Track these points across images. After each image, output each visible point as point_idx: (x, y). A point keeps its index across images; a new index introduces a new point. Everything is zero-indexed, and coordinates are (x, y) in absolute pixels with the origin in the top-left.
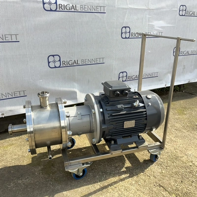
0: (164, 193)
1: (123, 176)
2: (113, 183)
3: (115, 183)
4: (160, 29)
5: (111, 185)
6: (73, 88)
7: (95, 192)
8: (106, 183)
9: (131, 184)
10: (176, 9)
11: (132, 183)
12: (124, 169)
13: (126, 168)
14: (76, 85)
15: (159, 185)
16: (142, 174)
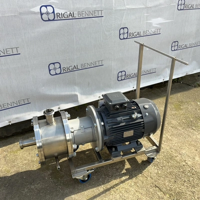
0: (160, 194)
1: (124, 178)
2: (114, 185)
3: (117, 185)
4: (158, 26)
5: (113, 187)
6: (74, 91)
7: (99, 195)
8: (108, 185)
9: (131, 186)
10: (174, 4)
11: (131, 184)
12: (124, 171)
13: (126, 170)
14: (77, 88)
15: (155, 185)
16: (140, 175)
